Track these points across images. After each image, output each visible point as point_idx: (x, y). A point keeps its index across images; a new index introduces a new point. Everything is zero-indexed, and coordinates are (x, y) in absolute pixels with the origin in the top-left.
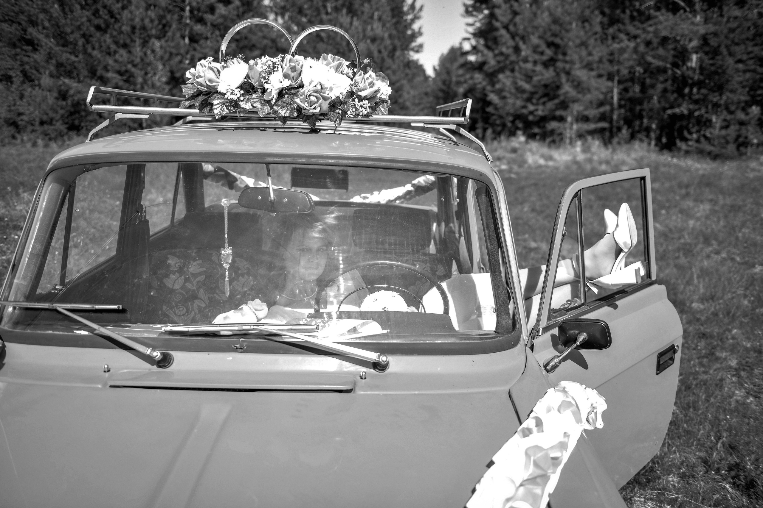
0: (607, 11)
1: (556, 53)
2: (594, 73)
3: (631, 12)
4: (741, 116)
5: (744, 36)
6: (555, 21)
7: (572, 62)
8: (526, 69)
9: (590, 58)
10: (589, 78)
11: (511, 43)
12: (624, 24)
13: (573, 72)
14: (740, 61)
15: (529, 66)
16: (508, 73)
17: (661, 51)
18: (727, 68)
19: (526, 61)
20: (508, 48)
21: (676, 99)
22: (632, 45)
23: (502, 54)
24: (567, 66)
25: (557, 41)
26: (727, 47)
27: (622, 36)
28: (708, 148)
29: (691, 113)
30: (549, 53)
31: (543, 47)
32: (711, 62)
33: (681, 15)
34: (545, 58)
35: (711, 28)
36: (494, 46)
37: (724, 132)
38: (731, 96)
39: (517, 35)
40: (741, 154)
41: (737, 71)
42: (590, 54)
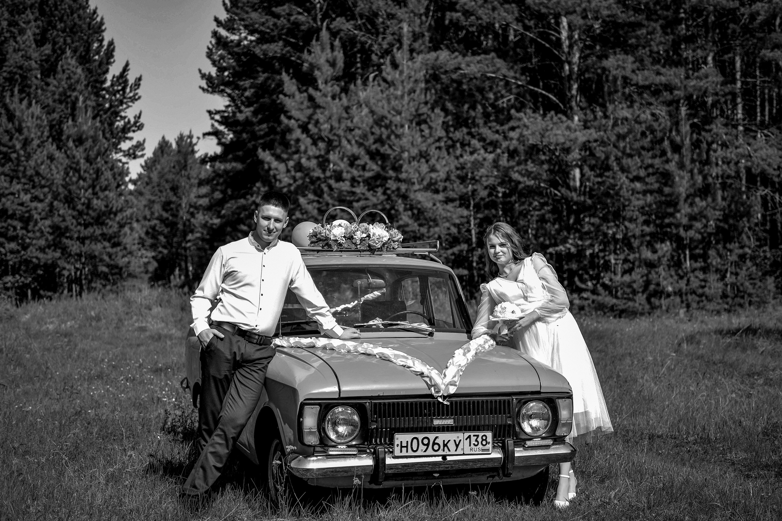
0: (450, 106)
1: (383, 168)
2: (441, 197)
3: (484, 107)
4: (647, 254)
5: (637, 145)
6: (379, 121)
7: (408, 181)
8: (341, 192)
9: (434, 175)
10: (434, 205)
11: (313, 151)
12: (475, 125)
13: (412, 196)
14: (637, 178)
15: (345, 186)
16: (311, 196)
17: (530, 166)
18: (621, 188)
19: (338, 177)
20: (309, 159)
21: (558, 232)
22: (491, 157)
23: (299, 167)
24: (403, 187)
25: (385, 150)
26: (617, 159)
27: (474, 142)
28: (610, 301)
29: (581, 252)
30: (374, 167)
31: (365, 159)
32: (599, 180)
33: (552, 118)
34: (368, 174)
35: (593, 134)
36: (285, 156)
37: (627, 278)
38: (631, 226)
39: (321, 139)
40: (653, 308)
41: (634, 191)
42: (433, 170)
